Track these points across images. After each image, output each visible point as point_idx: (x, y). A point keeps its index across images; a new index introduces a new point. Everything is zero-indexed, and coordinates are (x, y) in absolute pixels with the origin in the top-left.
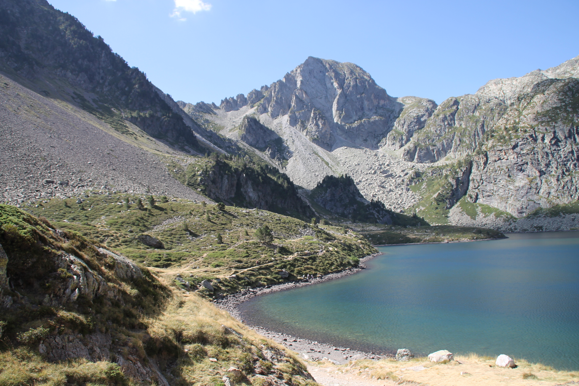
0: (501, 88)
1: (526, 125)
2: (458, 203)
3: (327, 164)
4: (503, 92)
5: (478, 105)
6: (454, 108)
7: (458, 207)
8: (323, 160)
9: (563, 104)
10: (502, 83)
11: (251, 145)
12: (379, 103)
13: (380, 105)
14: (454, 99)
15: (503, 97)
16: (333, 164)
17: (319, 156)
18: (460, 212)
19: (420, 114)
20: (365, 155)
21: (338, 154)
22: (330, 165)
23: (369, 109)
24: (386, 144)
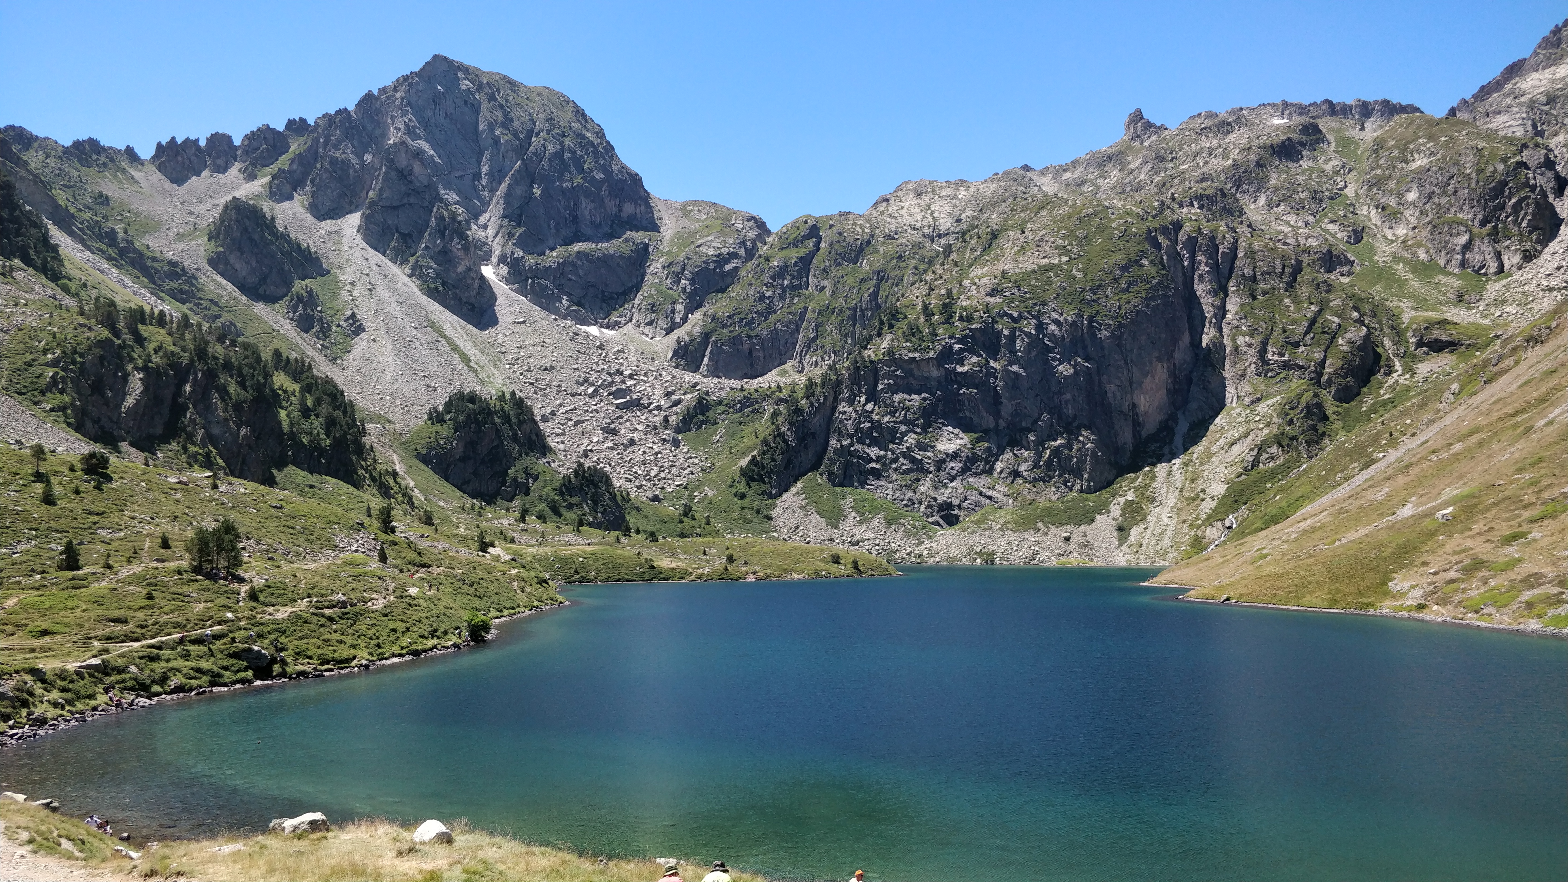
0: (929, 206)
1: (975, 302)
2: (800, 485)
3: (466, 359)
4: (932, 214)
5: (869, 242)
6: (811, 243)
7: (797, 493)
8: (455, 348)
9: (1065, 259)
10: (933, 191)
11: (243, 288)
12: (621, 210)
13: (624, 215)
14: (811, 222)
15: (931, 229)
16: (483, 360)
17: (445, 337)
18: (801, 508)
19: (725, 251)
20: (571, 345)
21: (500, 336)
22: (472, 364)
23: (592, 222)
24: (631, 320)
